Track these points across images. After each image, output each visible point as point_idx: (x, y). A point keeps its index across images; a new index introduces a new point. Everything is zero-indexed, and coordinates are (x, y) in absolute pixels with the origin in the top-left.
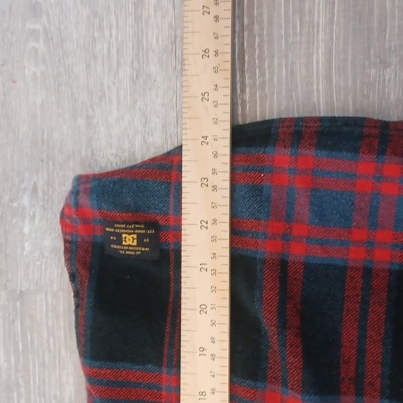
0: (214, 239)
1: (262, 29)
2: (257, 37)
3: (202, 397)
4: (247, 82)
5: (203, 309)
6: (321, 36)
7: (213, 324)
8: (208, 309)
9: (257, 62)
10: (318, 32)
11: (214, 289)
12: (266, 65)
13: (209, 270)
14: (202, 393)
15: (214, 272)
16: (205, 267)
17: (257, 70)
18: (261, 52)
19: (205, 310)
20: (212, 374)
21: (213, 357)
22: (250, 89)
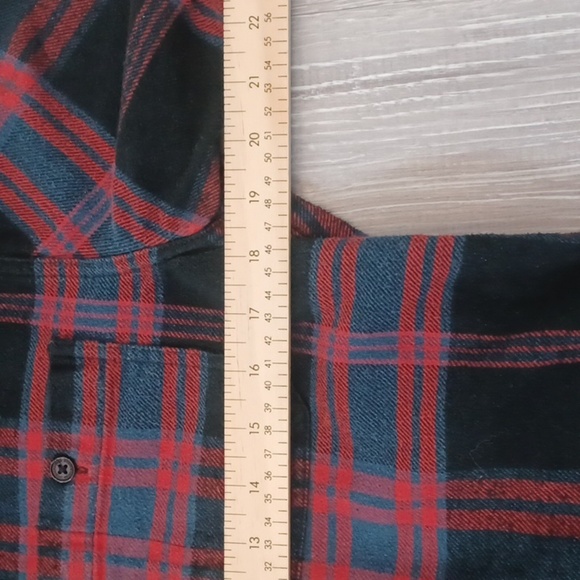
0: (267, 41)
1: (450, 102)
2: (438, 97)
3: (254, 258)
4: (377, 89)
5: (254, 140)
6: (438, 185)
7: (268, 158)
8: (261, 140)
9: (404, 100)
10: (446, 180)
11: (269, 111)
12: (400, 114)
13: (262, 86)
14: (253, 253)
15: (269, 88)
16: (255, 81)
17: (393, 102)
18: (418, 105)
19: (256, 141)
20: (267, 226)
21: (268, 203)
22: (367, 95)
